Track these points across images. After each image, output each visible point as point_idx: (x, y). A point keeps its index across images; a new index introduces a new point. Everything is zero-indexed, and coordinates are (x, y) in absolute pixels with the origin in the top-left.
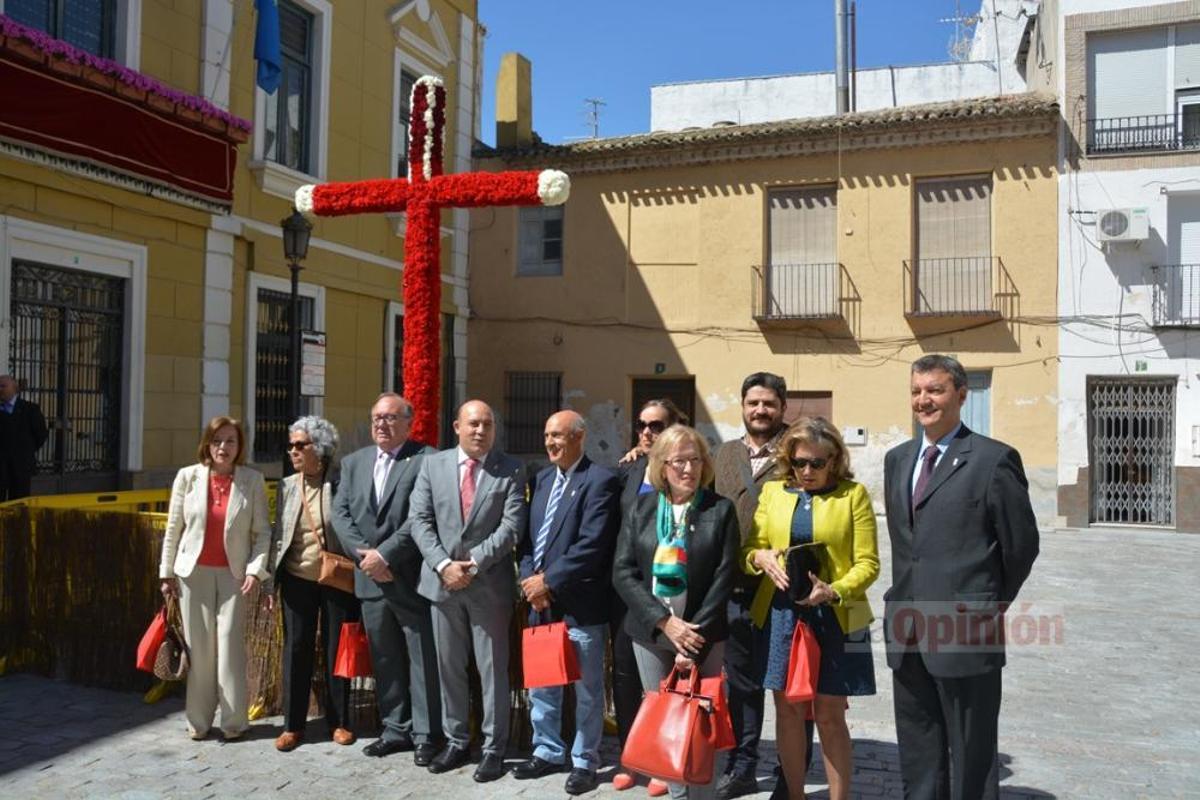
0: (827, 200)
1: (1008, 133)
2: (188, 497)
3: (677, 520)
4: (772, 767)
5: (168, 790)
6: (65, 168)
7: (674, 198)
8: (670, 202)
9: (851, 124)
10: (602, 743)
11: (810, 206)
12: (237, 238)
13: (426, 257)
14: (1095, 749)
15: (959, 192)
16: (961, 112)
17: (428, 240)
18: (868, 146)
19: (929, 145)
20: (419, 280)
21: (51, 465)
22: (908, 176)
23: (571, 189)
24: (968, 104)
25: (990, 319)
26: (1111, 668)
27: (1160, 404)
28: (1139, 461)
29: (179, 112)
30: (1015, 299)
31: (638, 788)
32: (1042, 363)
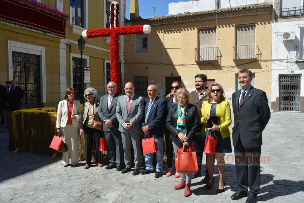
0: (214, 31)
1: (259, 13)
2: (63, 108)
3: (182, 112)
4: (204, 171)
5: (60, 178)
6: (24, 28)
7: (175, 32)
8: (174, 33)
9: (219, 12)
10: (163, 166)
11: (209, 33)
12: (67, 44)
13: (115, 47)
14: (282, 165)
15: (247, 28)
16: (247, 8)
17: (116, 43)
18: (224, 17)
19: (239, 17)
20: (114, 53)
21: (24, 102)
22: (234, 25)
23: (151, 29)
24: (249, 6)
25: (255, 60)
26: (285, 146)
27: (297, 81)
28: (291, 95)
29: (51, 13)
30: (261, 55)
31: (172, 176)
32: (267, 71)
